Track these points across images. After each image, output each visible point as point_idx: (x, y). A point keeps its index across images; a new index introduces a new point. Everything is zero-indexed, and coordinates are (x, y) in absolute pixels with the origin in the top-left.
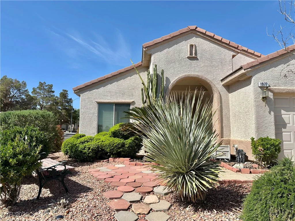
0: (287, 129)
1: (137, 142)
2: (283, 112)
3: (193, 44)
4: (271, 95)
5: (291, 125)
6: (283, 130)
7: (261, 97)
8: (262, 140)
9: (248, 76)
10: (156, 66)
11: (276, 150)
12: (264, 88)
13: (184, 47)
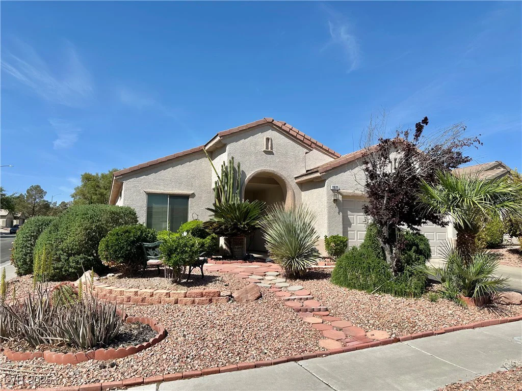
0: (352, 228)
1: (214, 241)
2: (349, 213)
3: (269, 137)
4: (340, 197)
5: (355, 225)
6: (349, 229)
7: (333, 199)
8: (334, 237)
9: (323, 179)
10: (233, 158)
11: (344, 245)
12: (335, 191)
13: (260, 139)
